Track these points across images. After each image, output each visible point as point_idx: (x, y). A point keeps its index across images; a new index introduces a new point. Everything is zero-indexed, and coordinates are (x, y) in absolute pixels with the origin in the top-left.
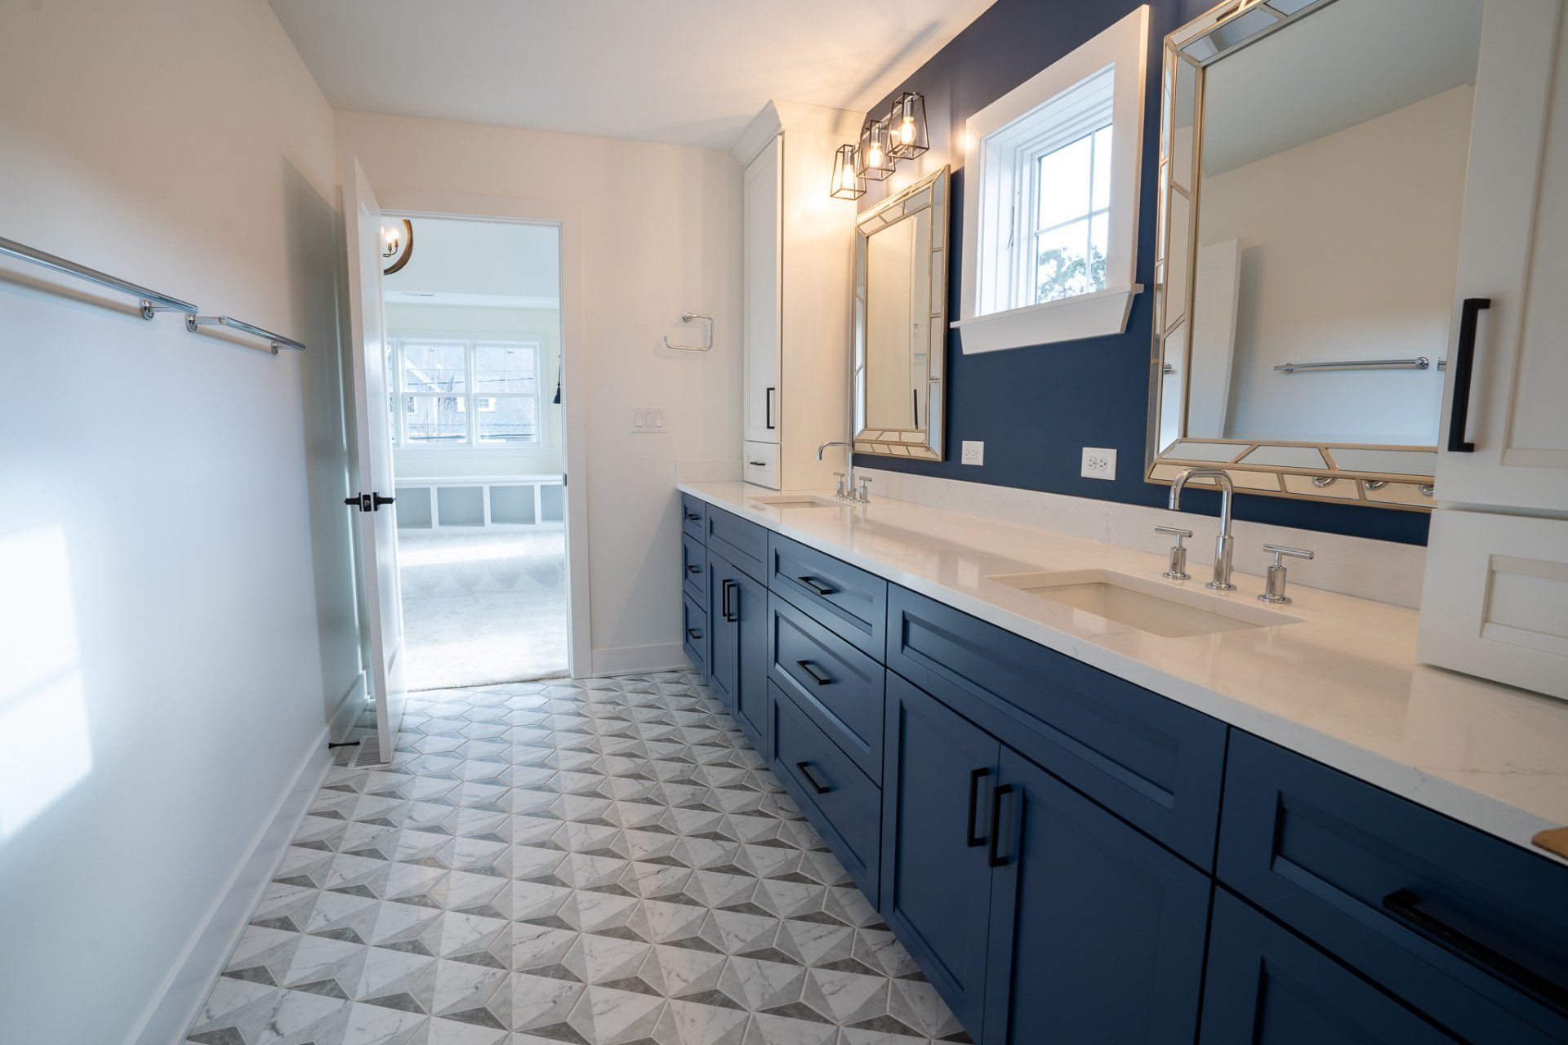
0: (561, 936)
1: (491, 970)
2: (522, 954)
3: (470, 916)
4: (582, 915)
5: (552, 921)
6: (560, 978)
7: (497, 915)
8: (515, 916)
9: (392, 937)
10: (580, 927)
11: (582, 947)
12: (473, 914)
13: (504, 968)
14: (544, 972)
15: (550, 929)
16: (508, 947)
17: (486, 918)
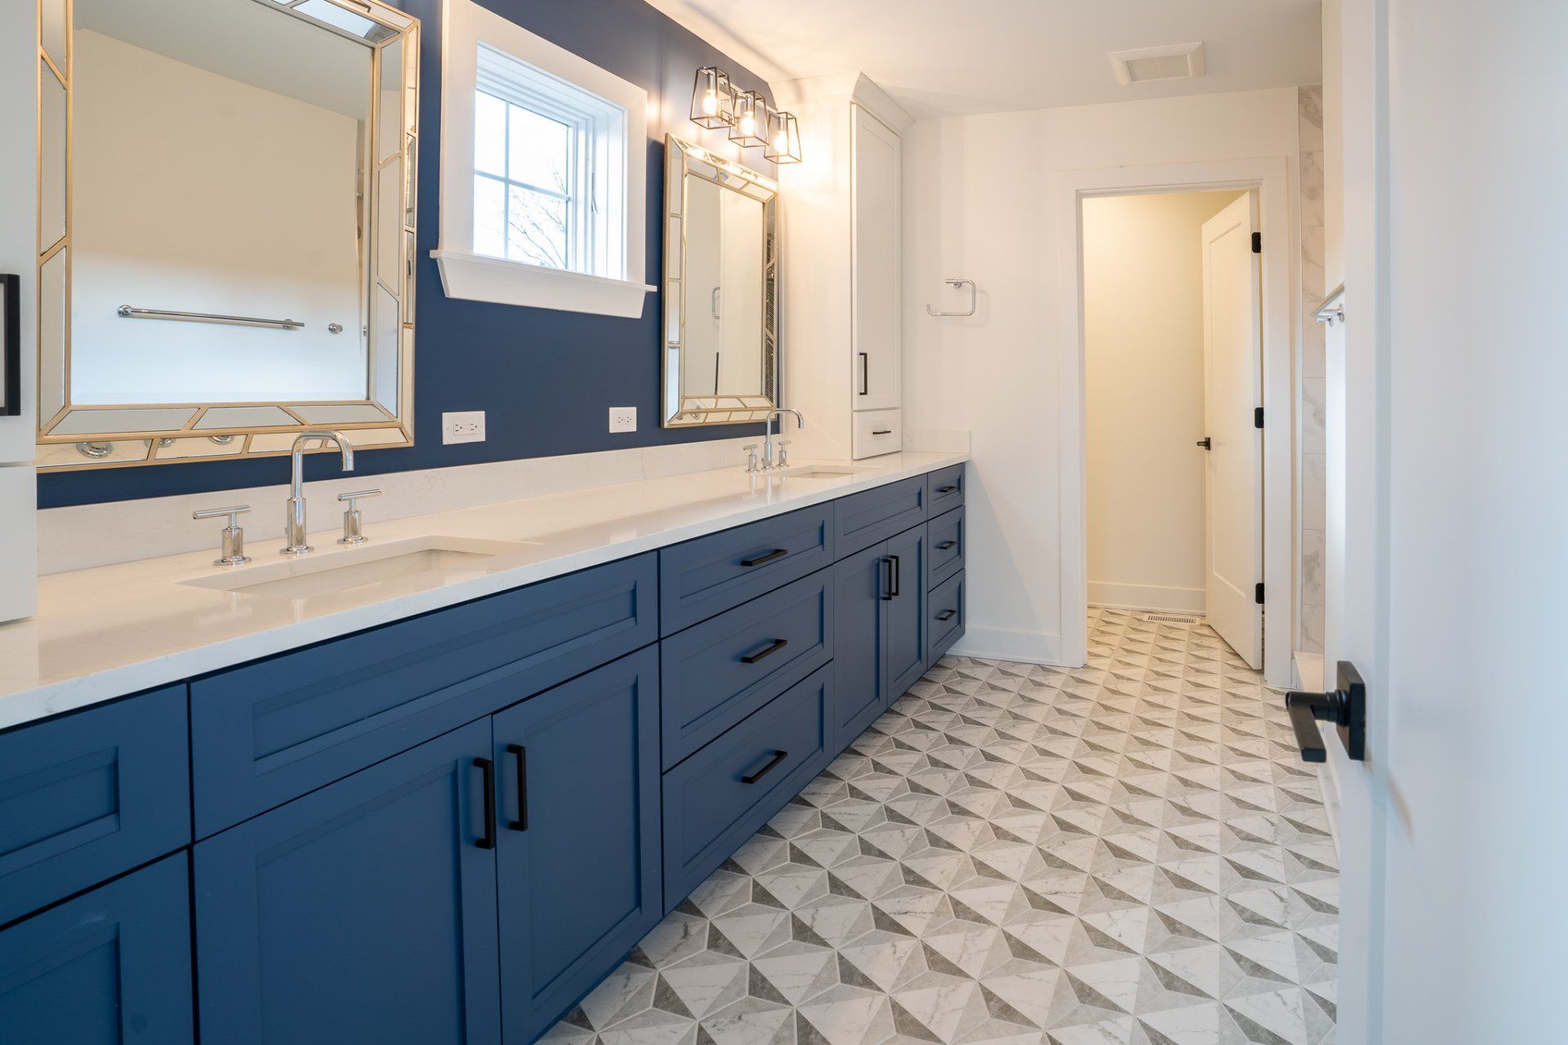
0: (1037, 887)
1: (1105, 880)
2: (1077, 883)
3: (1117, 939)
4: (1009, 899)
5: (1040, 903)
6: (1053, 856)
7: (1089, 929)
8: (1072, 921)
9: (1197, 945)
10: (1017, 888)
11: (1025, 871)
12: (1113, 940)
13: (1094, 878)
14: (1064, 865)
15: (1044, 896)
16: (1087, 893)
17: (1101, 930)
